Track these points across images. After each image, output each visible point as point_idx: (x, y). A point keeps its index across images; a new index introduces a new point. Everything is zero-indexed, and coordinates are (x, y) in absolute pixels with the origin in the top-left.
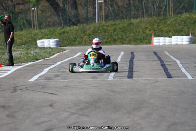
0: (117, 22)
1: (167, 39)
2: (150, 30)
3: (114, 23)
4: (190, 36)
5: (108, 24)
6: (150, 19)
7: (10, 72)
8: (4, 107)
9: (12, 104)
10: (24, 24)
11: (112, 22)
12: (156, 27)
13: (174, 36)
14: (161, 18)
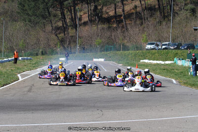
2: (92, 57)
4: (104, 59)
6: (92, 53)
10: (55, 53)
11: (81, 54)
12: (94, 56)
13: (100, 58)
14: (96, 53)
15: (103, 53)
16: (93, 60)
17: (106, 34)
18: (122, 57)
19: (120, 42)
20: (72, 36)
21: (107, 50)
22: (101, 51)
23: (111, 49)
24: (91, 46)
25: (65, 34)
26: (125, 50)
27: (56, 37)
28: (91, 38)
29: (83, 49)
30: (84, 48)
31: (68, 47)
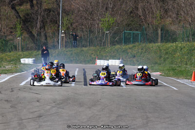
0: (74, 49)
1: (106, 61)
2: (94, 55)
3: (71, 50)
4: (121, 60)
5: (67, 50)
6: (94, 48)
7: (6, 79)
8: (7, 101)
9: (12, 99)
10: (11, 48)
11: (70, 49)
12: (98, 53)
13: (110, 59)
14: (102, 48)
15: (117, 46)
16: (94, 63)
17: (123, 6)
18: (161, 57)
19: (155, 22)
20: (49, 10)
21: (127, 41)
22: (113, 43)
23: (135, 39)
24: (91, 32)
25: (32, 6)
26: (167, 41)
27: (13, 12)
28: (91, 13)
29: (74, 39)
30: (75, 37)
31: (39, 34)
